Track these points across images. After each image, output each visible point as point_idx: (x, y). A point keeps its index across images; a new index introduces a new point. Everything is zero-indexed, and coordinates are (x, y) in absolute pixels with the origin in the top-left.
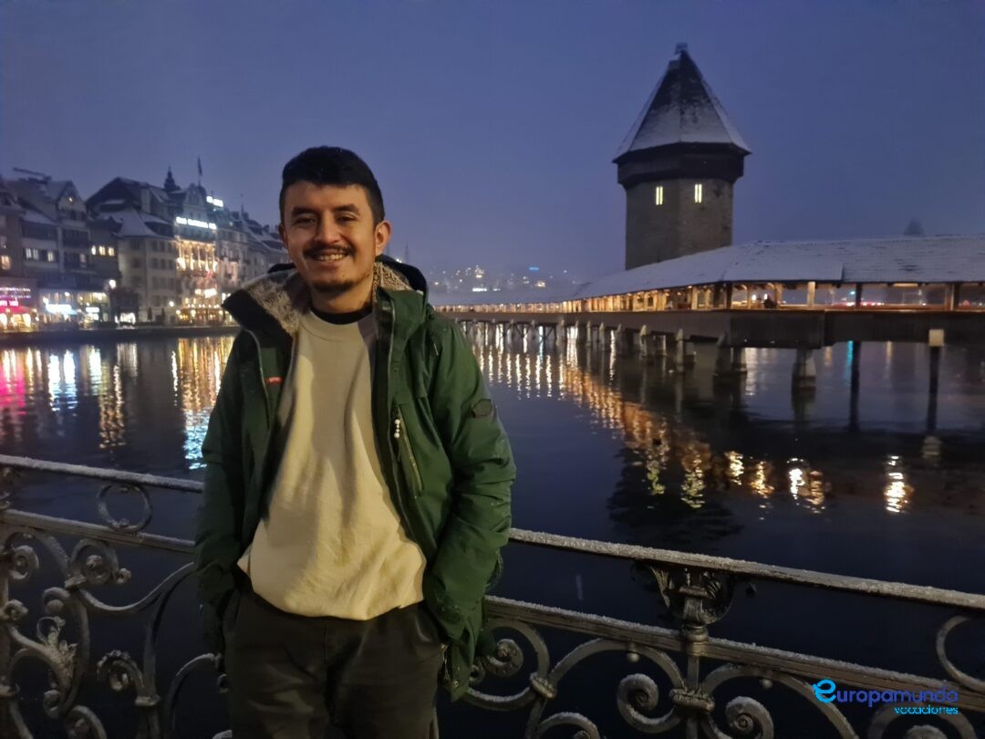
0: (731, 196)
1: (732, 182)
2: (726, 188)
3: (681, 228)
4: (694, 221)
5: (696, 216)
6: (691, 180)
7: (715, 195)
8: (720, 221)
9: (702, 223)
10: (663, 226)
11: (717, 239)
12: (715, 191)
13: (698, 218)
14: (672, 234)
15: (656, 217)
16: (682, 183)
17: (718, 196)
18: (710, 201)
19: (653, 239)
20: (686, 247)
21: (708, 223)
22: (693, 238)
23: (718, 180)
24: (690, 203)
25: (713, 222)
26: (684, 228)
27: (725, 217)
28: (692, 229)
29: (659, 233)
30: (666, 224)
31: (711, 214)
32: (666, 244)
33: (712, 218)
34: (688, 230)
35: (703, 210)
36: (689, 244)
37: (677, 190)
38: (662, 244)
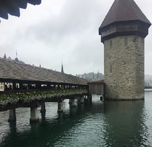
3: (118, 56)
4: (124, 53)
5: (125, 51)
6: (123, 36)
7: (132, 42)
8: (136, 52)
9: (127, 54)
10: (112, 56)
11: (134, 59)
12: (133, 40)
13: (126, 52)
14: (115, 59)
15: (110, 53)
16: (119, 38)
17: (134, 42)
18: (131, 44)
19: (109, 61)
20: (121, 64)
21: (130, 53)
22: (124, 60)
23: (134, 36)
24: (123, 46)
25: (132, 53)
26: (120, 56)
27: (139, 51)
28: (123, 56)
29: (111, 59)
30: (113, 55)
31: (132, 50)
32: (114, 63)
33: (132, 51)
34: (121, 57)
35: (128, 48)
36: (122, 62)
37: (117, 41)
38: (112, 63)
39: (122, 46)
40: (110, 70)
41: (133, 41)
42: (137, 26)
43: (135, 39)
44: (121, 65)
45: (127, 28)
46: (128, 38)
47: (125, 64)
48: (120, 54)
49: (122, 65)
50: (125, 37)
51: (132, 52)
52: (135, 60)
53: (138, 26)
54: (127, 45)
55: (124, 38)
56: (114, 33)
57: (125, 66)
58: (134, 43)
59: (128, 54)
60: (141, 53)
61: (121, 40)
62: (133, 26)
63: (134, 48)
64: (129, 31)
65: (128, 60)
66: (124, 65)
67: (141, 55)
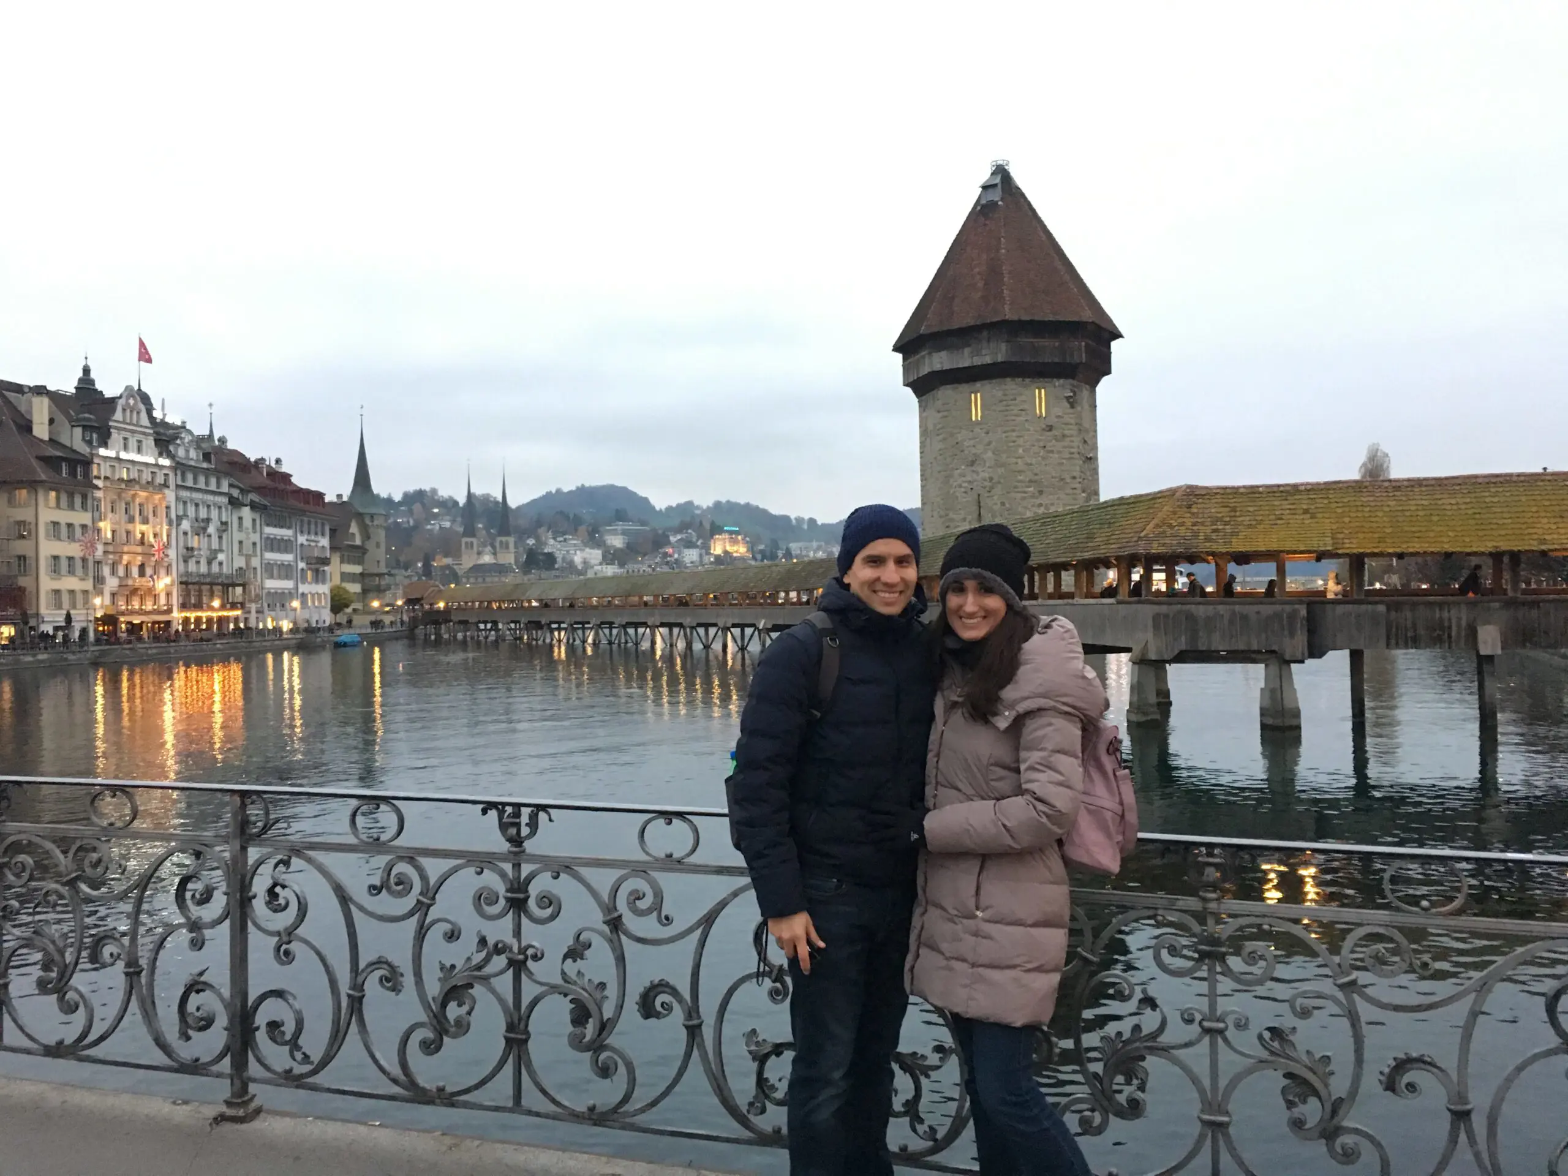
0: (1093, 406)
1: (1093, 384)
2: (1084, 393)
3: (1015, 460)
4: (1036, 449)
5: (1039, 440)
6: (1027, 380)
7: (1068, 405)
8: (1078, 447)
9: (1049, 452)
10: (984, 456)
11: (1074, 478)
12: (1068, 398)
13: (1042, 444)
14: (1001, 471)
15: (972, 443)
16: (1014, 387)
17: (1072, 406)
18: (1061, 414)
19: (969, 479)
20: (1025, 492)
21: (1059, 452)
22: (1036, 478)
23: (1070, 381)
24: (1029, 418)
25: (1067, 450)
26: (1019, 461)
27: (1085, 442)
28: (1034, 461)
29: (979, 469)
30: (990, 454)
31: (1064, 436)
32: (992, 488)
33: (1066, 444)
34: (1027, 464)
35: (1050, 430)
36: (1029, 487)
37: (1004, 398)
38: (985, 488)
39: (1027, 421)
40: (976, 515)
41: (1069, 403)
42: (1083, 344)
43: (1074, 394)
45: (1048, 349)
46: (1049, 388)
47: (1041, 492)
49: (1030, 497)
50: (1038, 385)
51: (1064, 447)
52: (1077, 480)
53: (1087, 345)
54: (1045, 418)
55: (1034, 388)
56: (994, 364)
57: (1040, 505)
58: (1071, 411)
59: (1052, 452)
60: (1090, 450)
61: (1021, 394)
62: (1072, 345)
63: (1071, 431)
64: (1056, 360)
65: (1053, 477)
66: (1037, 498)
67: (1090, 458)
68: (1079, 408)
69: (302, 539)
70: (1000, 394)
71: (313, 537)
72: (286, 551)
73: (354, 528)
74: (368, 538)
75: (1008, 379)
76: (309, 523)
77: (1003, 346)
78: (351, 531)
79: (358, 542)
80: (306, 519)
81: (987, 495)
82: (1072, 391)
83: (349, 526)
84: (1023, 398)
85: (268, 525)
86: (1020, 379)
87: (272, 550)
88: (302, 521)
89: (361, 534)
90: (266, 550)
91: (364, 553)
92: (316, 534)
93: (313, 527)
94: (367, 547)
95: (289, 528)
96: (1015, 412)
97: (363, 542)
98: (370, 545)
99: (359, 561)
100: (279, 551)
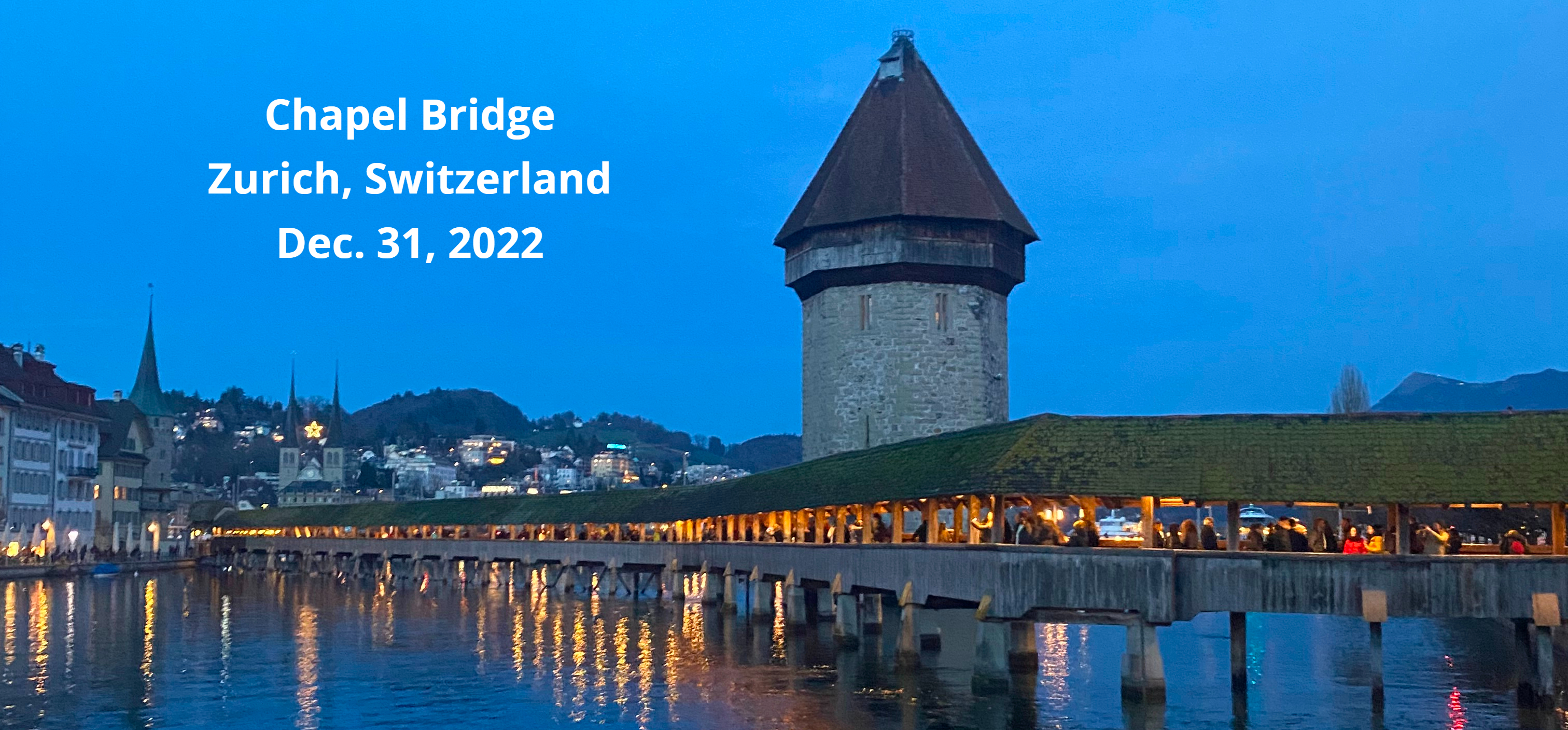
0: (1003, 319)
1: (1006, 293)
2: (993, 302)
3: (909, 377)
4: (934, 364)
5: (938, 355)
6: (927, 285)
7: (971, 314)
8: (984, 366)
9: (949, 369)
10: (875, 372)
11: (978, 400)
12: (973, 308)
13: (942, 359)
14: (893, 388)
15: (861, 355)
16: (911, 292)
17: (978, 317)
18: (964, 326)
19: (857, 397)
20: (921, 415)
21: (962, 370)
23: (976, 287)
24: (927, 328)
25: (970, 367)
26: (915, 377)
27: (992, 358)
28: (931, 379)
29: (868, 385)
30: (881, 369)
31: (967, 351)
32: (883, 408)
33: (968, 360)
34: (924, 382)
35: (952, 344)
36: (926, 408)
37: (899, 304)
38: (875, 408)
39: (925, 332)
41: (974, 313)
42: (991, 245)
43: (981, 303)
44: (920, 422)
45: (951, 249)
46: (951, 295)
47: (939, 416)
48: (916, 367)
49: (926, 421)
50: (939, 291)
51: (967, 364)
52: (981, 404)
53: (995, 244)
54: (946, 329)
55: (934, 295)
56: (888, 265)
58: (977, 322)
59: (953, 369)
60: (999, 369)
61: (920, 301)
62: (977, 246)
63: (975, 345)
64: (959, 264)
65: (953, 398)
66: (934, 422)
67: (998, 379)
68: (986, 320)
69: (61, 445)
70: (894, 299)
71: (77, 443)
72: (42, 460)
73: (134, 432)
74: (152, 445)
75: (904, 283)
76: (73, 423)
77: (898, 245)
78: (129, 436)
79: (139, 450)
80: (69, 420)
81: (876, 416)
82: (978, 299)
83: (127, 429)
84: (920, 305)
85: (19, 426)
86: (917, 284)
87: (23, 458)
88: (64, 423)
89: (142, 440)
90: (17, 456)
91: (144, 464)
92: (81, 439)
93: (77, 429)
94: (147, 456)
95: (47, 430)
96: (911, 321)
97: (144, 451)
98: (151, 453)
99: (140, 474)
100: (32, 458)
